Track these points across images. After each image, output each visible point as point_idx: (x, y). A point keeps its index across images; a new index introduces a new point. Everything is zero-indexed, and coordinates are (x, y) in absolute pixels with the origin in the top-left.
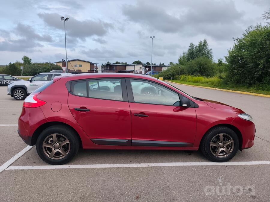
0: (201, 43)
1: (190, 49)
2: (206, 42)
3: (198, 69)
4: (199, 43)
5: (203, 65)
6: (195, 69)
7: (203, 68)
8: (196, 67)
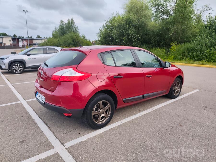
0: (69, 21)
1: (60, 26)
2: (73, 20)
3: (72, 42)
4: (68, 21)
5: (75, 39)
6: (70, 43)
7: (76, 42)
8: (70, 41)
